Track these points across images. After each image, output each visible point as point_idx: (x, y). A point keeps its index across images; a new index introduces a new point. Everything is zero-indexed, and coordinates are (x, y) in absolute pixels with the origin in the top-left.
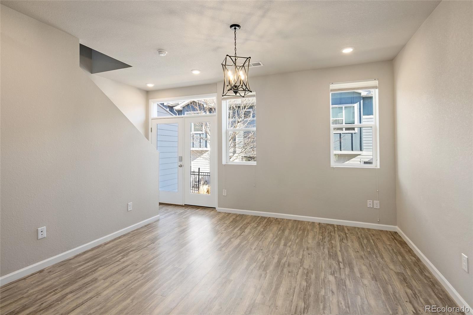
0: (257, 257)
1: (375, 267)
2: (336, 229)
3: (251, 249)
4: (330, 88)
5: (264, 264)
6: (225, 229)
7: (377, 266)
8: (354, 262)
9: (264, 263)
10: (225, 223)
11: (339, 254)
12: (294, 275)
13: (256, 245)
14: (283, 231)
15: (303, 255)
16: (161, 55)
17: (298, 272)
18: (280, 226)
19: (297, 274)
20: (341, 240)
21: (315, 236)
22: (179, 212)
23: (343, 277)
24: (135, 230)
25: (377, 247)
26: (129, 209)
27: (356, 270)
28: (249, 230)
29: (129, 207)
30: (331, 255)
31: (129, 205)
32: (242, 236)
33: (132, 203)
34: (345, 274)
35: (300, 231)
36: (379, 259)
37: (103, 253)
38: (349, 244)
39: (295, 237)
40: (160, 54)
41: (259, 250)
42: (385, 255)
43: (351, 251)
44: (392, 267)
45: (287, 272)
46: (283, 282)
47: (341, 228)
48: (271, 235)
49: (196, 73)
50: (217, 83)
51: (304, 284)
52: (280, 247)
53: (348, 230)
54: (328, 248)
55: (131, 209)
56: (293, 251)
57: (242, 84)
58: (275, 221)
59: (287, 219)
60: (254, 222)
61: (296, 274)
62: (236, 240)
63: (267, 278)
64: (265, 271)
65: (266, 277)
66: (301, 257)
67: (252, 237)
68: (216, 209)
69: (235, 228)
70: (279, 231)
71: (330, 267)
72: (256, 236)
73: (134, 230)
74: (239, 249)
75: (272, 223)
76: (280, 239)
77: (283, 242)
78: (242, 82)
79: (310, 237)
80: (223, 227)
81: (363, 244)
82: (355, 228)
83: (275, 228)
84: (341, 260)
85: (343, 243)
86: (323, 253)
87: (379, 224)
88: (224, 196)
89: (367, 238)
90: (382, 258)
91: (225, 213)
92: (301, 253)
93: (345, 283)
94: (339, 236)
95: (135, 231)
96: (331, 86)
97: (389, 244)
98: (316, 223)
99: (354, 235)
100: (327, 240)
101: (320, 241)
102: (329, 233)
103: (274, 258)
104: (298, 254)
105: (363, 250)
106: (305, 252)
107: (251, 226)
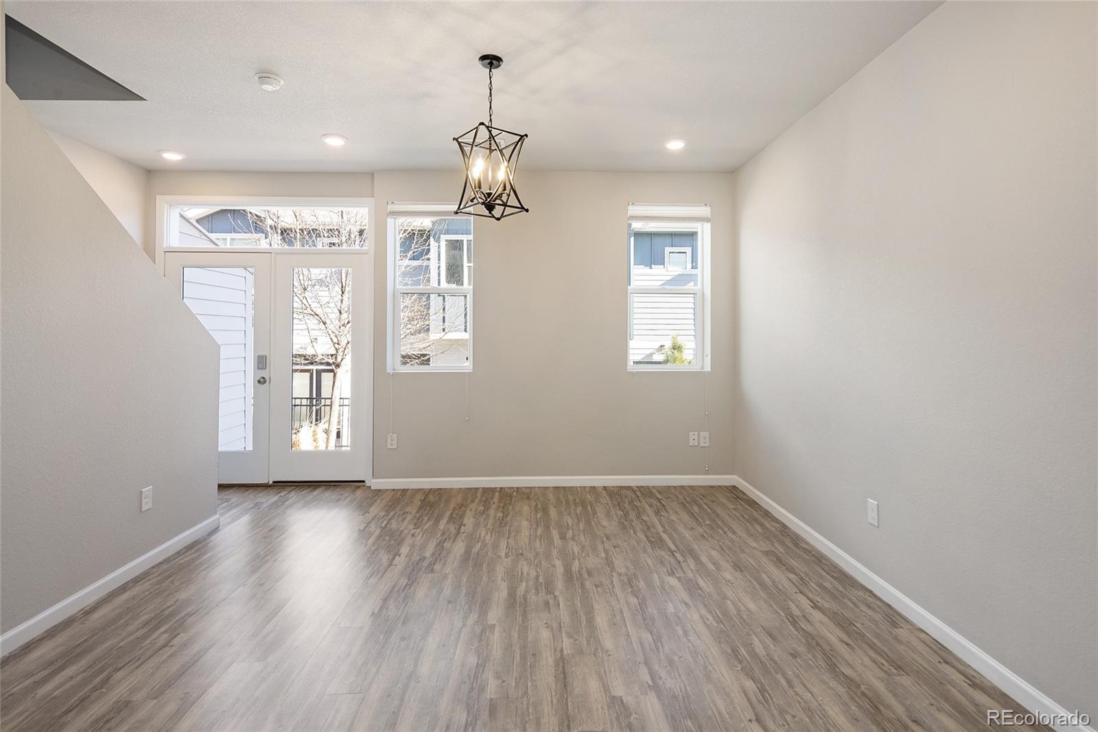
0: (520, 571)
1: (730, 549)
2: (639, 494)
3: (499, 557)
4: (629, 212)
5: (542, 581)
6: (416, 526)
7: (732, 547)
8: (696, 547)
9: (541, 579)
10: (407, 513)
11: (665, 536)
12: (608, 590)
13: (505, 547)
14: (545, 510)
15: (606, 551)
16: (266, 87)
17: (613, 582)
18: (533, 504)
19: (613, 586)
20: (657, 513)
21: (608, 512)
22: (267, 501)
23: (690, 575)
24: (161, 563)
25: (718, 516)
26: (143, 505)
27: (704, 559)
28: (472, 519)
29: (144, 501)
30: (652, 541)
31: (143, 497)
32: (463, 533)
33: (151, 487)
34: (691, 570)
35: (576, 507)
36: (730, 534)
37: (95, 637)
38: (673, 517)
39: (574, 521)
40: (262, 83)
41: (517, 556)
42: (735, 526)
43: (681, 528)
44: (753, 544)
45: (594, 587)
46: (596, 606)
47: (646, 492)
48: (525, 523)
49: (335, 142)
50: (373, 174)
51: (633, 600)
52: (555, 543)
53: (660, 493)
54: (644, 532)
55: (150, 505)
56: (583, 547)
57: (507, 191)
58: (517, 493)
59: (539, 487)
60: (473, 501)
61: (610, 586)
62: (456, 543)
63: (561, 606)
64: (550, 594)
65: (559, 605)
66: (604, 555)
67: (487, 533)
68: (367, 484)
69: (437, 521)
70: (536, 512)
71: (662, 563)
72: (493, 529)
73: (156, 563)
74: (473, 561)
75: (513, 500)
76: (547, 527)
77: (555, 534)
78: (508, 187)
79: (601, 514)
80: (406, 521)
81: (696, 515)
82: (669, 487)
83: (526, 509)
84: (673, 547)
85: (662, 518)
86: (639, 542)
87: (707, 474)
88: (389, 449)
89: (696, 502)
90: (734, 533)
91: (394, 490)
92: (600, 547)
93: (698, 584)
94: (650, 506)
95: (165, 566)
96: (630, 208)
97: (732, 507)
98: (599, 487)
99: (674, 501)
100: (632, 515)
101: (623, 520)
102: (631, 502)
103: (554, 566)
104: (594, 549)
105: (700, 524)
106: (606, 545)
107: (471, 510)
